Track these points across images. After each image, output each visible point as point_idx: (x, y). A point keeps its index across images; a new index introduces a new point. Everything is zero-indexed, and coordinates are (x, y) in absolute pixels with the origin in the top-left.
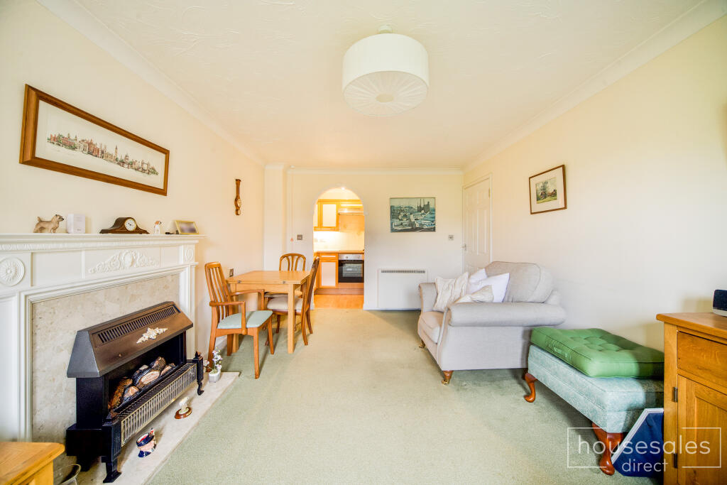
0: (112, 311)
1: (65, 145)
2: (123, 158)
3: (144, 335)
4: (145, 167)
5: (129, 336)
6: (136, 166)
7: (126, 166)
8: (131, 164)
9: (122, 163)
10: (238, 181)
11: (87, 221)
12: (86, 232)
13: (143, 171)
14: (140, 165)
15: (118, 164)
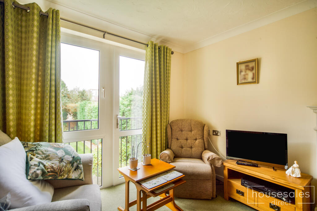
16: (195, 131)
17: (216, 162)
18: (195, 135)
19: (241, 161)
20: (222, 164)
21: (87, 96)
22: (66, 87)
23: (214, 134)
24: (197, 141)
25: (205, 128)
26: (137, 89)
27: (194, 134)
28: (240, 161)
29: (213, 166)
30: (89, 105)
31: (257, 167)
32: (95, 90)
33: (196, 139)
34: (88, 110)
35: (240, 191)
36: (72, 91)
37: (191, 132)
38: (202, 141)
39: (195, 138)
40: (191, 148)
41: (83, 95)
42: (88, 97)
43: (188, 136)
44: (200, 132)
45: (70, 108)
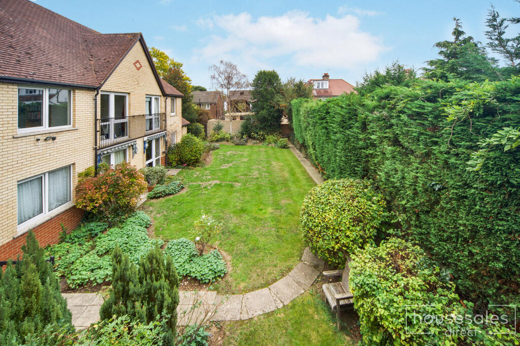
21: (305, 90)
22: (280, 80)
26: (388, 73)
30: (305, 105)
32: (317, 80)
34: (304, 112)
36: (286, 85)
41: (300, 89)
42: (307, 92)
45: (283, 108)
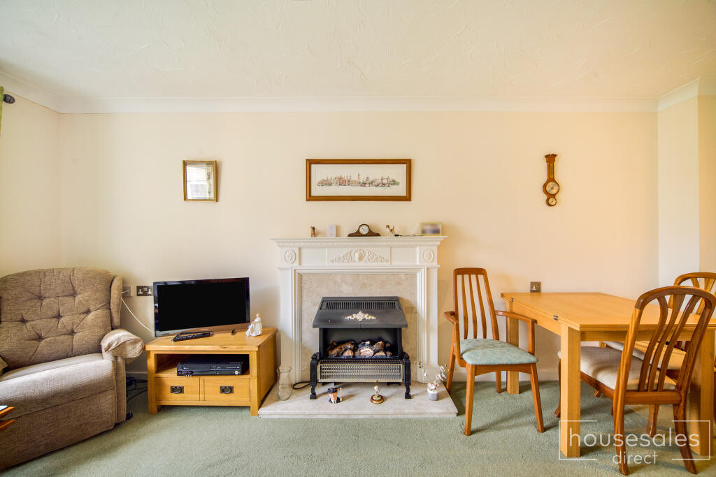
0: (347, 291)
1: (326, 184)
2: (365, 180)
3: (354, 315)
4: (385, 181)
5: (342, 311)
6: (376, 183)
7: (367, 185)
8: (371, 183)
9: (364, 184)
10: (551, 159)
11: (338, 229)
12: (337, 236)
13: (384, 185)
14: (380, 181)
15: (362, 186)
16: (86, 294)
17: (129, 348)
18: (84, 302)
19: (185, 333)
20: (144, 348)
23: (141, 292)
24: (91, 316)
25: (116, 284)
27: (81, 301)
28: (182, 333)
29: (120, 360)
31: (209, 336)
33: (88, 312)
35: (176, 387)
37: (75, 297)
38: (106, 312)
39: (84, 309)
40: (72, 333)
43: (61, 309)
44: (101, 295)
